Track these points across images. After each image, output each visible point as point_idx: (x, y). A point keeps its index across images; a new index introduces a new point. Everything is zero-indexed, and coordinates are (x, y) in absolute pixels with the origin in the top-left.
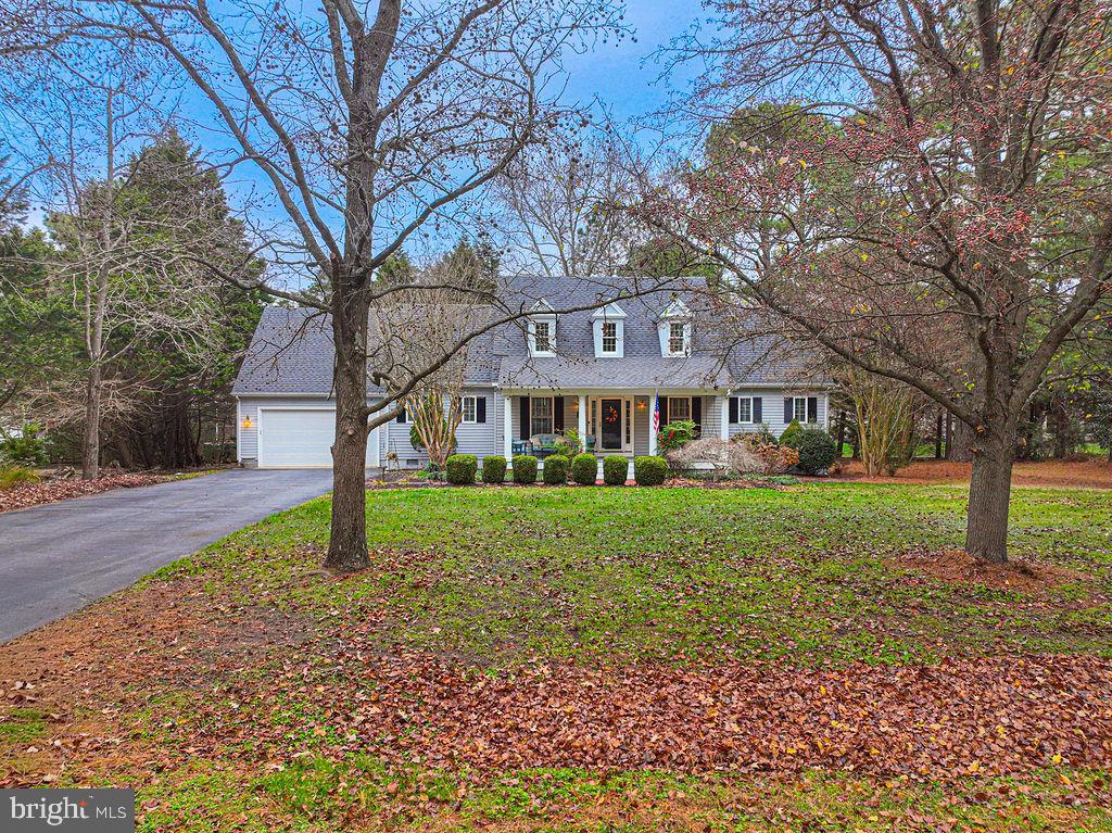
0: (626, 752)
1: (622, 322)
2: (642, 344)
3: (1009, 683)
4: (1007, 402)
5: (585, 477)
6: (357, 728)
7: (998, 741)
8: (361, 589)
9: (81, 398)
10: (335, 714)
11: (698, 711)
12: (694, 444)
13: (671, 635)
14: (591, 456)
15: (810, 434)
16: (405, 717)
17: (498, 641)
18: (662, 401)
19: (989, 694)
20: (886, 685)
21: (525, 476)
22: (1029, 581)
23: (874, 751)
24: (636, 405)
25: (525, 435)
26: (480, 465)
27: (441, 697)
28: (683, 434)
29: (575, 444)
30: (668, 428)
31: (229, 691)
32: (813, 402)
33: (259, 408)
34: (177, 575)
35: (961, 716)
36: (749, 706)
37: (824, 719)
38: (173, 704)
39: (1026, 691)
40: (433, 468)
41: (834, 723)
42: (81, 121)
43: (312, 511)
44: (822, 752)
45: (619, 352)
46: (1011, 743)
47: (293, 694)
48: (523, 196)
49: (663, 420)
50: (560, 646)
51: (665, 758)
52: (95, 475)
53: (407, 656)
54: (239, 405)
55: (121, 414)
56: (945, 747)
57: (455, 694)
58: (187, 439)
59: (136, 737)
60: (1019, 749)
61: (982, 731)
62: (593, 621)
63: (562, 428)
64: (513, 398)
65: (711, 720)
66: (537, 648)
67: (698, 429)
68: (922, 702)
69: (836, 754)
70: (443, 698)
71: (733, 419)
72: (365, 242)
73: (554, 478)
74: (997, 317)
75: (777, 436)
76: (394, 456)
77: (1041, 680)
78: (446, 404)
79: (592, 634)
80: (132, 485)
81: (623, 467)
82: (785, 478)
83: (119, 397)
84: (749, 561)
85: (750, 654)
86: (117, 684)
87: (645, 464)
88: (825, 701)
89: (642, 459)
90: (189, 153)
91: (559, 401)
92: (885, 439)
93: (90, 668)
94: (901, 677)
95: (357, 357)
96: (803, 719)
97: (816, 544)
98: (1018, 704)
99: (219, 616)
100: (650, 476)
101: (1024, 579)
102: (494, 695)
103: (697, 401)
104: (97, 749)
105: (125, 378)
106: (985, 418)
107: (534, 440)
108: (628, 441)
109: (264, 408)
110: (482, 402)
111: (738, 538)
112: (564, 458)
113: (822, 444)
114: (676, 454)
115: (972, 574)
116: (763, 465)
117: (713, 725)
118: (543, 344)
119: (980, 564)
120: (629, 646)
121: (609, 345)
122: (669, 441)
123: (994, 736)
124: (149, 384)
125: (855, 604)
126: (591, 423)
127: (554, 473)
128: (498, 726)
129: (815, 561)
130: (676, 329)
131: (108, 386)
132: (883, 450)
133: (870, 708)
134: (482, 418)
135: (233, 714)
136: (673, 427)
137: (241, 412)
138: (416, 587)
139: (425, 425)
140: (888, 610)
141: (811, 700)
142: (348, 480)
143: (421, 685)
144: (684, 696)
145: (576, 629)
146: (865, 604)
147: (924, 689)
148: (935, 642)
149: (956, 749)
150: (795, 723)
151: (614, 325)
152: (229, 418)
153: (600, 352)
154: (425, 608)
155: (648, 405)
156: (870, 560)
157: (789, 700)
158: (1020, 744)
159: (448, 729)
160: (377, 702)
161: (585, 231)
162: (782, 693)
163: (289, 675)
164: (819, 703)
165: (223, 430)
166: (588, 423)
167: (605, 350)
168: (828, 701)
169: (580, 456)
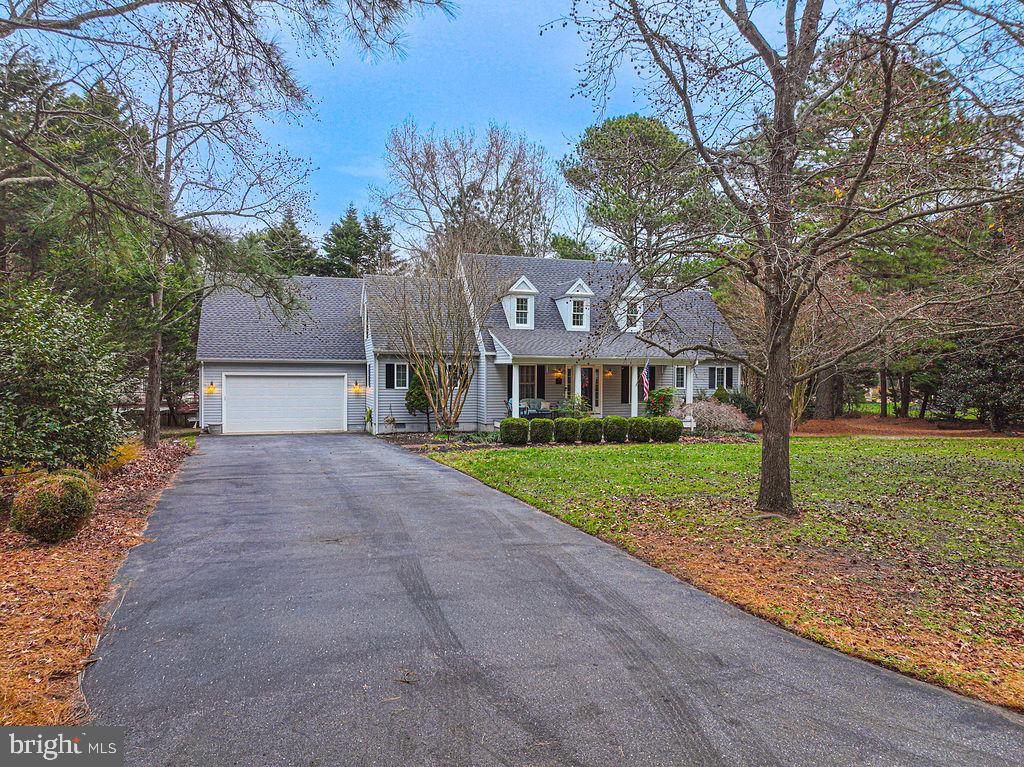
24: (604, 373)
32: (730, 371)
33: (224, 374)
54: (203, 371)
87: (668, 424)
91: (541, 368)
108: (597, 405)
109: (227, 374)
121: (577, 320)
137: (204, 377)
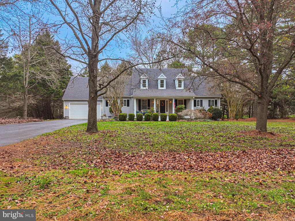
0: (164, 167)
1: (165, 80)
2: (171, 86)
3: (266, 153)
4: (267, 89)
5: (155, 119)
6: (94, 164)
7: (263, 165)
8: (96, 136)
9: (22, 100)
10: (88, 161)
11: (184, 160)
12: (185, 111)
13: (177, 146)
14: (157, 114)
15: (215, 109)
16: (107, 162)
17: (131, 147)
18: (176, 101)
19: (261, 156)
20: (234, 154)
21: (139, 119)
22: (273, 136)
23: (230, 166)
24: (169, 101)
25: (140, 109)
26: (128, 115)
27: (116, 158)
28: (182, 108)
29: (153, 111)
30: (178, 107)
31: (60, 156)
32: (216, 101)
33: (69, 103)
34: (47, 135)
35: (254, 161)
36: (198, 159)
37: (217, 161)
38: (46, 159)
39: (271, 155)
40: (115, 118)
41: (220, 162)
42: (22, 24)
43: (83, 125)
44: (217, 167)
45: (165, 88)
46: (267, 166)
47: (77, 157)
48: (139, 48)
49: (176, 105)
50: (148, 148)
51: (175, 168)
52: (26, 118)
53: (107, 150)
54: (64, 102)
55: (33, 104)
56: (249, 166)
57: (120, 157)
58: (50, 113)
59: (36, 165)
60: (269, 167)
61: (259, 163)
62: (157, 143)
63: (149, 107)
64: (137, 99)
65: (187, 161)
66: (142, 148)
67: (186, 107)
68: (243, 158)
69: (220, 167)
70: (117, 158)
71: (195, 106)
72: (97, 46)
73: (148, 119)
74: (264, 63)
75: (207, 110)
76: (105, 115)
77: (275, 153)
78: (119, 101)
79: (156, 146)
80: (36, 121)
81: (166, 116)
82: (208, 120)
83: (32, 99)
84: (198, 133)
85: (198, 150)
86: (31, 155)
87: (171, 115)
88: (218, 157)
89: (171, 114)
90: (51, 36)
91: (149, 100)
92: (235, 110)
93: (24, 151)
94: (238, 153)
95: (95, 77)
96: (212, 161)
97: (217, 130)
98: (269, 158)
99: (58, 142)
100: (173, 119)
101: (271, 135)
102: (130, 157)
103: (185, 100)
104: (26, 167)
105: (34, 94)
106: (261, 93)
107: (142, 111)
108: (167, 111)
109: (71, 103)
110: (128, 101)
111: (195, 129)
112: (150, 114)
113: (218, 112)
114: (180, 113)
115: (257, 134)
116: (203, 116)
117: (188, 162)
118: (144, 86)
119: (260, 132)
120: (166, 148)
121: (162, 86)
122: (178, 110)
123: (262, 164)
124: (41, 96)
125: (226, 140)
126: (157, 106)
127: (147, 118)
128: (131, 163)
129: (216, 133)
130: (180, 82)
131: (29, 96)
132: (235, 113)
133: (230, 159)
134: (128, 105)
135: (61, 161)
136: (179, 106)
137: (65, 104)
138: (110, 136)
139: (113, 107)
140: (235, 141)
141: (214, 157)
142: (92, 109)
143: (111, 155)
144: (180, 157)
145: (152, 145)
146: (229, 140)
147: (244, 155)
148: (247, 148)
149: (252, 167)
150: (210, 162)
151: (163, 81)
152: (62, 107)
153: (160, 88)
154: (113, 140)
155: (172, 102)
156: (231, 133)
157: (208, 157)
158: (269, 166)
159: (118, 164)
160: (99, 159)
161: (156, 58)
162: (206, 156)
163: (76, 153)
164: (216, 158)
165: (60, 110)
166: (156, 106)
167: (161, 87)
168: (219, 158)
169: (154, 113)
